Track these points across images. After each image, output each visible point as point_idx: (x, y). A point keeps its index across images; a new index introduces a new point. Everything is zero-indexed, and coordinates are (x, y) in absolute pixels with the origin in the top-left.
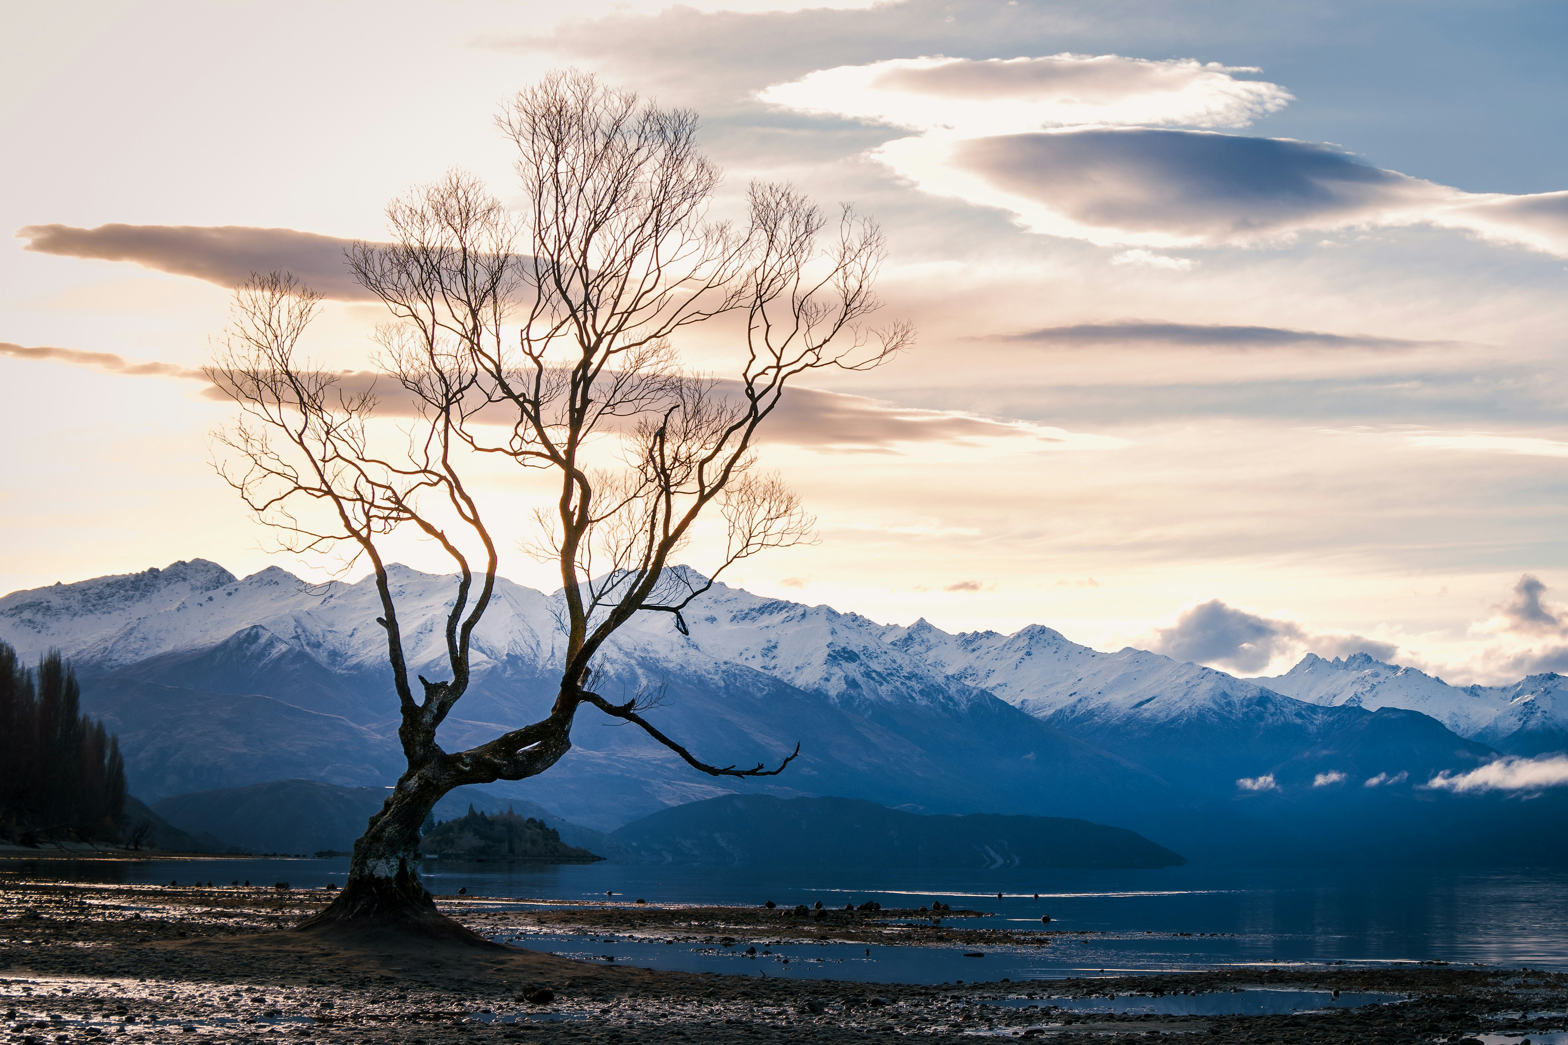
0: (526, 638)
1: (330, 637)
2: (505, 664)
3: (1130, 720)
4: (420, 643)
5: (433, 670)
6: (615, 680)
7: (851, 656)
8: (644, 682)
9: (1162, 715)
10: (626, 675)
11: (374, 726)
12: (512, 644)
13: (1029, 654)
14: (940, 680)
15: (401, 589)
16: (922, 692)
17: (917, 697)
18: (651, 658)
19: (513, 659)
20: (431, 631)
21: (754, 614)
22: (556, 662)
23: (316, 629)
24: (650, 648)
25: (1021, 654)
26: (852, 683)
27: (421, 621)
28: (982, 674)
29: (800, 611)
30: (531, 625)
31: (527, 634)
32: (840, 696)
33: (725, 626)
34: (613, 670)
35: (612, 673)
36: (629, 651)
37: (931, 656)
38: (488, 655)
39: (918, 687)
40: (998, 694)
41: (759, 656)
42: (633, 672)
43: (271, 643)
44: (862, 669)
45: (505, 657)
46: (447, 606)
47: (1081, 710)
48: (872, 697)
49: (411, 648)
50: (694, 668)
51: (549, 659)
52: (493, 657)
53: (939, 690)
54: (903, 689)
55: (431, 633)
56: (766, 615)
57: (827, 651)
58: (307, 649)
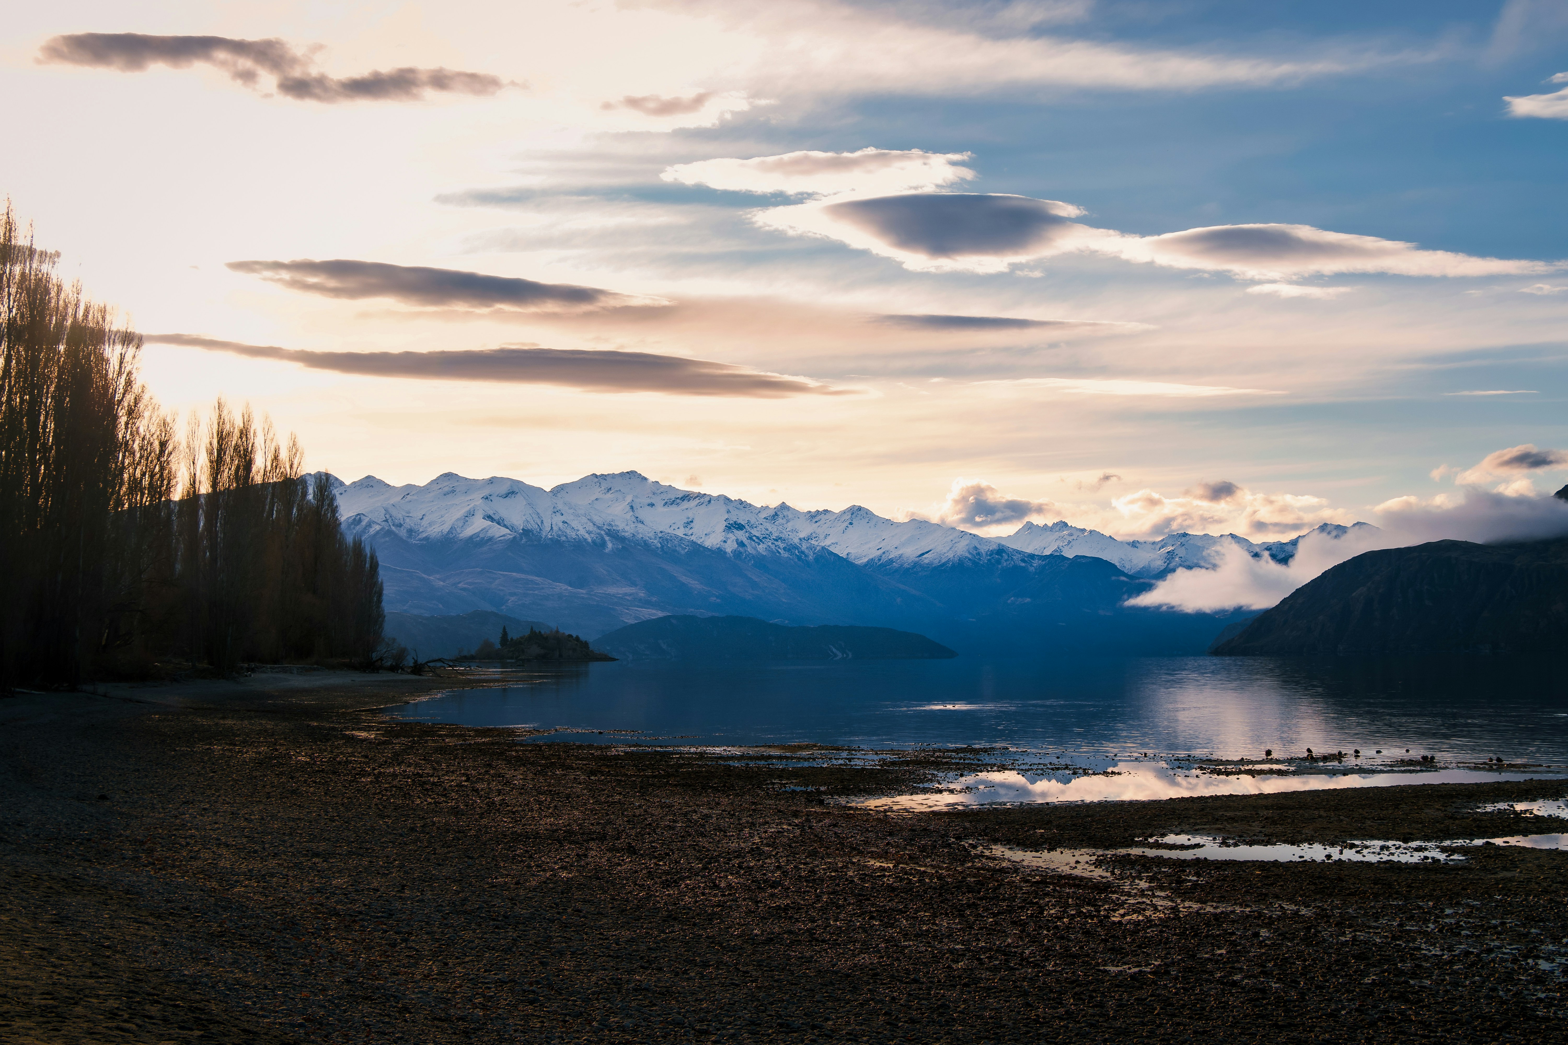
0: (534, 519)
1: (408, 520)
2: (521, 534)
3: (916, 564)
4: (467, 523)
5: (475, 540)
6: (591, 544)
7: (740, 527)
8: (610, 545)
9: (936, 561)
10: (598, 541)
11: (438, 576)
12: (526, 523)
13: (851, 524)
14: (796, 541)
15: (453, 489)
16: (784, 549)
17: (782, 552)
18: (614, 530)
19: (526, 532)
20: (473, 515)
21: (678, 501)
22: (554, 534)
23: (398, 515)
24: (612, 524)
25: (847, 523)
26: (741, 544)
27: (467, 509)
28: (822, 537)
29: (707, 499)
30: (537, 510)
31: (535, 516)
32: (734, 552)
33: (660, 509)
34: (590, 538)
35: (590, 540)
36: (600, 526)
37: (790, 526)
38: (510, 530)
39: (782, 545)
40: (832, 549)
41: (682, 528)
42: (603, 539)
43: (369, 525)
44: (747, 535)
45: (521, 531)
46: (484, 500)
47: (885, 559)
48: (753, 552)
49: (461, 527)
50: (641, 536)
51: (549, 532)
52: (514, 531)
53: (796, 547)
54: (773, 547)
55: (473, 517)
56: (686, 501)
57: (725, 524)
58: (393, 528)
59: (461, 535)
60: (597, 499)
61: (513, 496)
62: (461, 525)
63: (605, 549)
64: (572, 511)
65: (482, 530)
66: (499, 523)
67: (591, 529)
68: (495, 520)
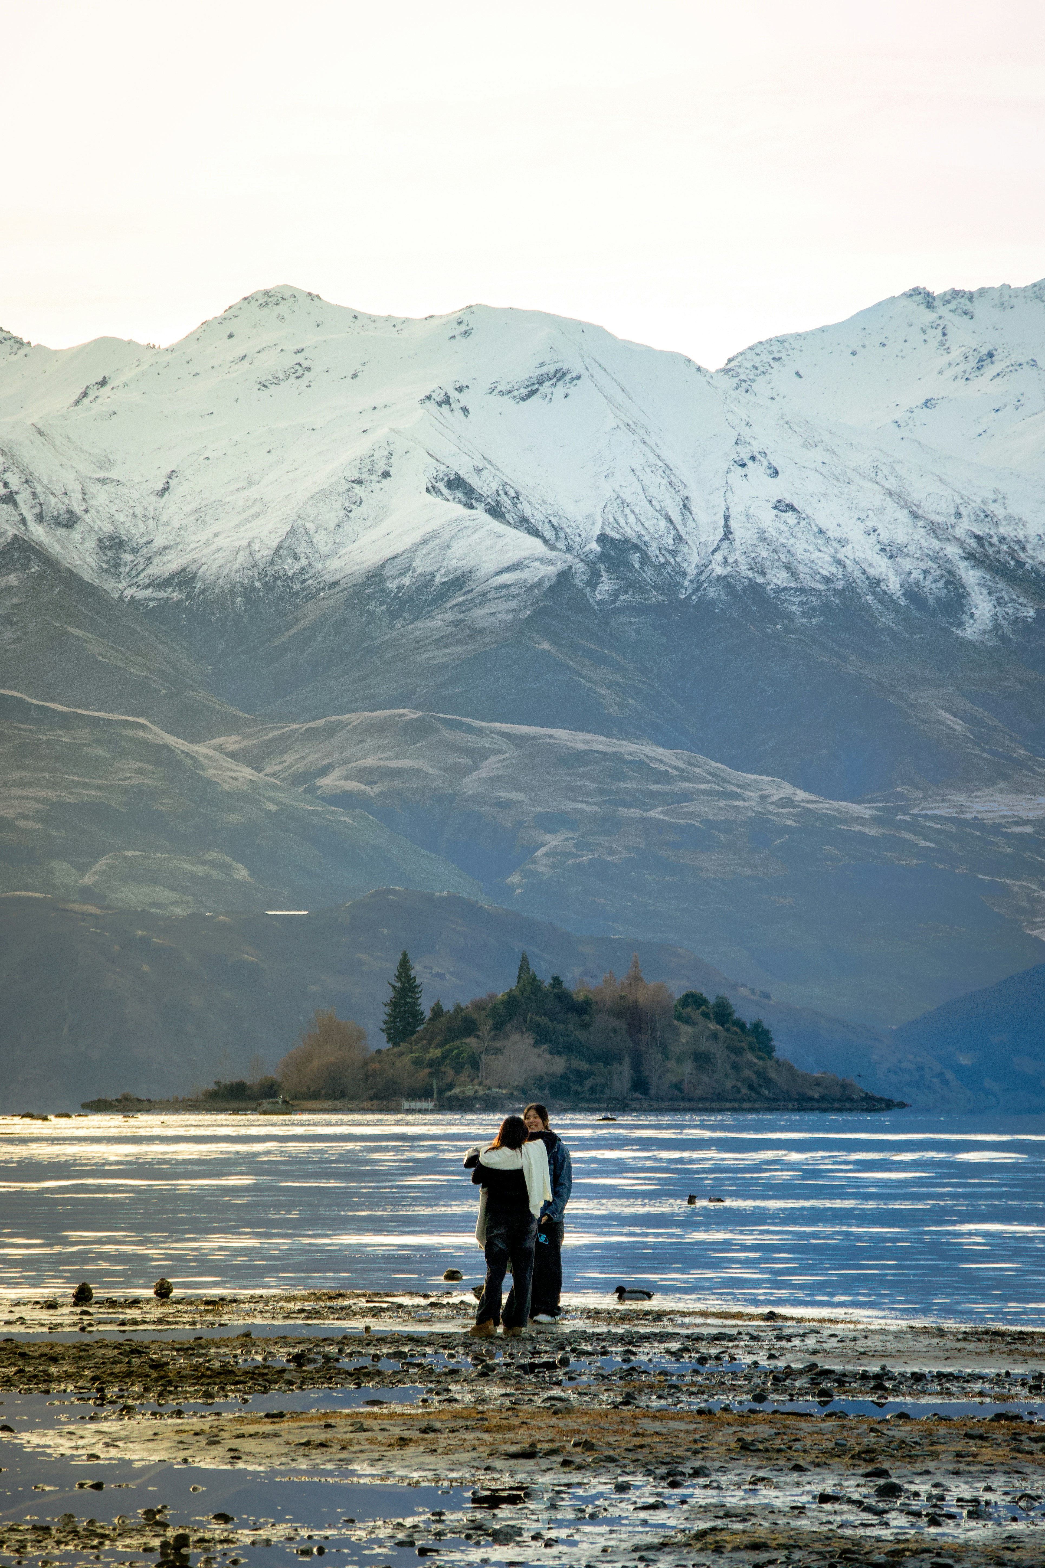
0: (653, 491)
1: (101, 496)
2: (592, 564)
4: (357, 512)
5: (392, 585)
6: (903, 602)
8: (984, 606)
10: (932, 587)
11: (231, 742)
12: (614, 507)
15: (300, 358)
18: (1002, 540)
19: (617, 550)
20: (386, 475)
22: (737, 555)
23: (61, 473)
24: (999, 512)
27: (361, 447)
30: (666, 452)
31: (655, 482)
34: (897, 573)
35: (894, 583)
36: (940, 519)
38: (546, 541)
42: (952, 581)
45: (594, 546)
46: (431, 406)
49: (331, 526)
51: (718, 548)
52: (561, 545)
55: (386, 482)
58: (39, 530)
59: (334, 564)
60: (927, 403)
61: (560, 390)
62: (331, 517)
63: (960, 625)
64: (817, 455)
65: (424, 542)
66: (496, 512)
67: (901, 536)
68: (480, 498)
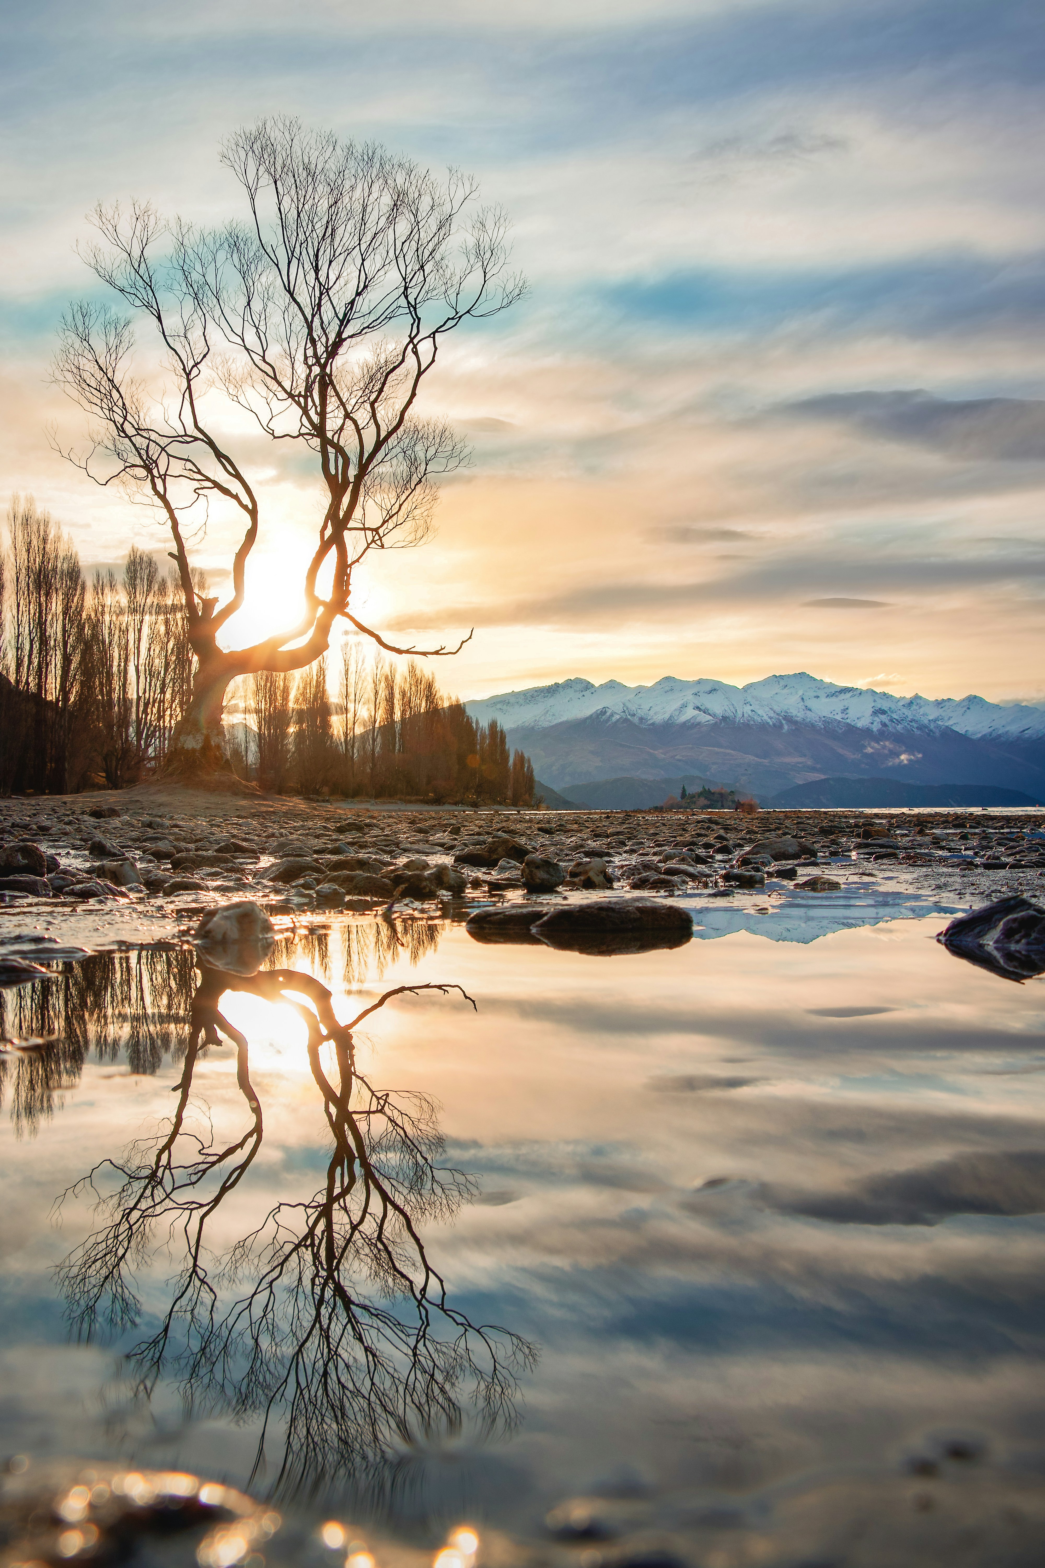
0: (731, 709)
1: (639, 711)
2: (720, 720)
3: (1018, 738)
4: (682, 712)
7: (883, 712)
8: (786, 727)
9: (1034, 736)
10: (777, 724)
11: (661, 751)
12: (724, 711)
13: (968, 708)
14: (926, 722)
15: (672, 688)
16: (917, 728)
17: (915, 730)
19: (725, 718)
21: (837, 694)
22: (745, 718)
23: (633, 708)
25: (965, 709)
26: (884, 725)
27: (682, 702)
28: (946, 719)
29: (859, 692)
30: (733, 702)
31: (731, 707)
32: (879, 730)
33: (824, 700)
34: (772, 721)
35: (771, 723)
37: (922, 711)
38: (713, 717)
39: (915, 725)
40: (954, 728)
41: (840, 713)
42: (781, 722)
43: (612, 715)
44: (889, 718)
45: (721, 717)
46: (694, 695)
47: (994, 735)
48: (894, 731)
50: (810, 719)
51: (742, 717)
52: (716, 717)
53: (926, 727)
54: (909, 727)
55: (686, 708)
56: (843, 694)
57: (873, 710)
58: (629, 717)
59: (678, 721)
60: (777, 694)
61: (715, 692)
62: (677, 714)
63: (783, 730)
64: (758, 702)
65: (693, 717)
66: (704, 712)
67: (772, 715)
68: (702, 710)
